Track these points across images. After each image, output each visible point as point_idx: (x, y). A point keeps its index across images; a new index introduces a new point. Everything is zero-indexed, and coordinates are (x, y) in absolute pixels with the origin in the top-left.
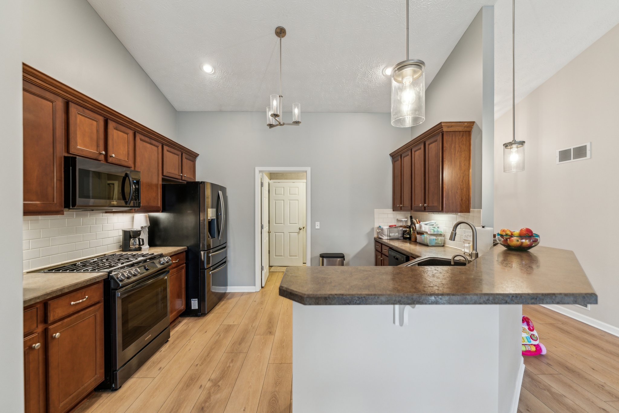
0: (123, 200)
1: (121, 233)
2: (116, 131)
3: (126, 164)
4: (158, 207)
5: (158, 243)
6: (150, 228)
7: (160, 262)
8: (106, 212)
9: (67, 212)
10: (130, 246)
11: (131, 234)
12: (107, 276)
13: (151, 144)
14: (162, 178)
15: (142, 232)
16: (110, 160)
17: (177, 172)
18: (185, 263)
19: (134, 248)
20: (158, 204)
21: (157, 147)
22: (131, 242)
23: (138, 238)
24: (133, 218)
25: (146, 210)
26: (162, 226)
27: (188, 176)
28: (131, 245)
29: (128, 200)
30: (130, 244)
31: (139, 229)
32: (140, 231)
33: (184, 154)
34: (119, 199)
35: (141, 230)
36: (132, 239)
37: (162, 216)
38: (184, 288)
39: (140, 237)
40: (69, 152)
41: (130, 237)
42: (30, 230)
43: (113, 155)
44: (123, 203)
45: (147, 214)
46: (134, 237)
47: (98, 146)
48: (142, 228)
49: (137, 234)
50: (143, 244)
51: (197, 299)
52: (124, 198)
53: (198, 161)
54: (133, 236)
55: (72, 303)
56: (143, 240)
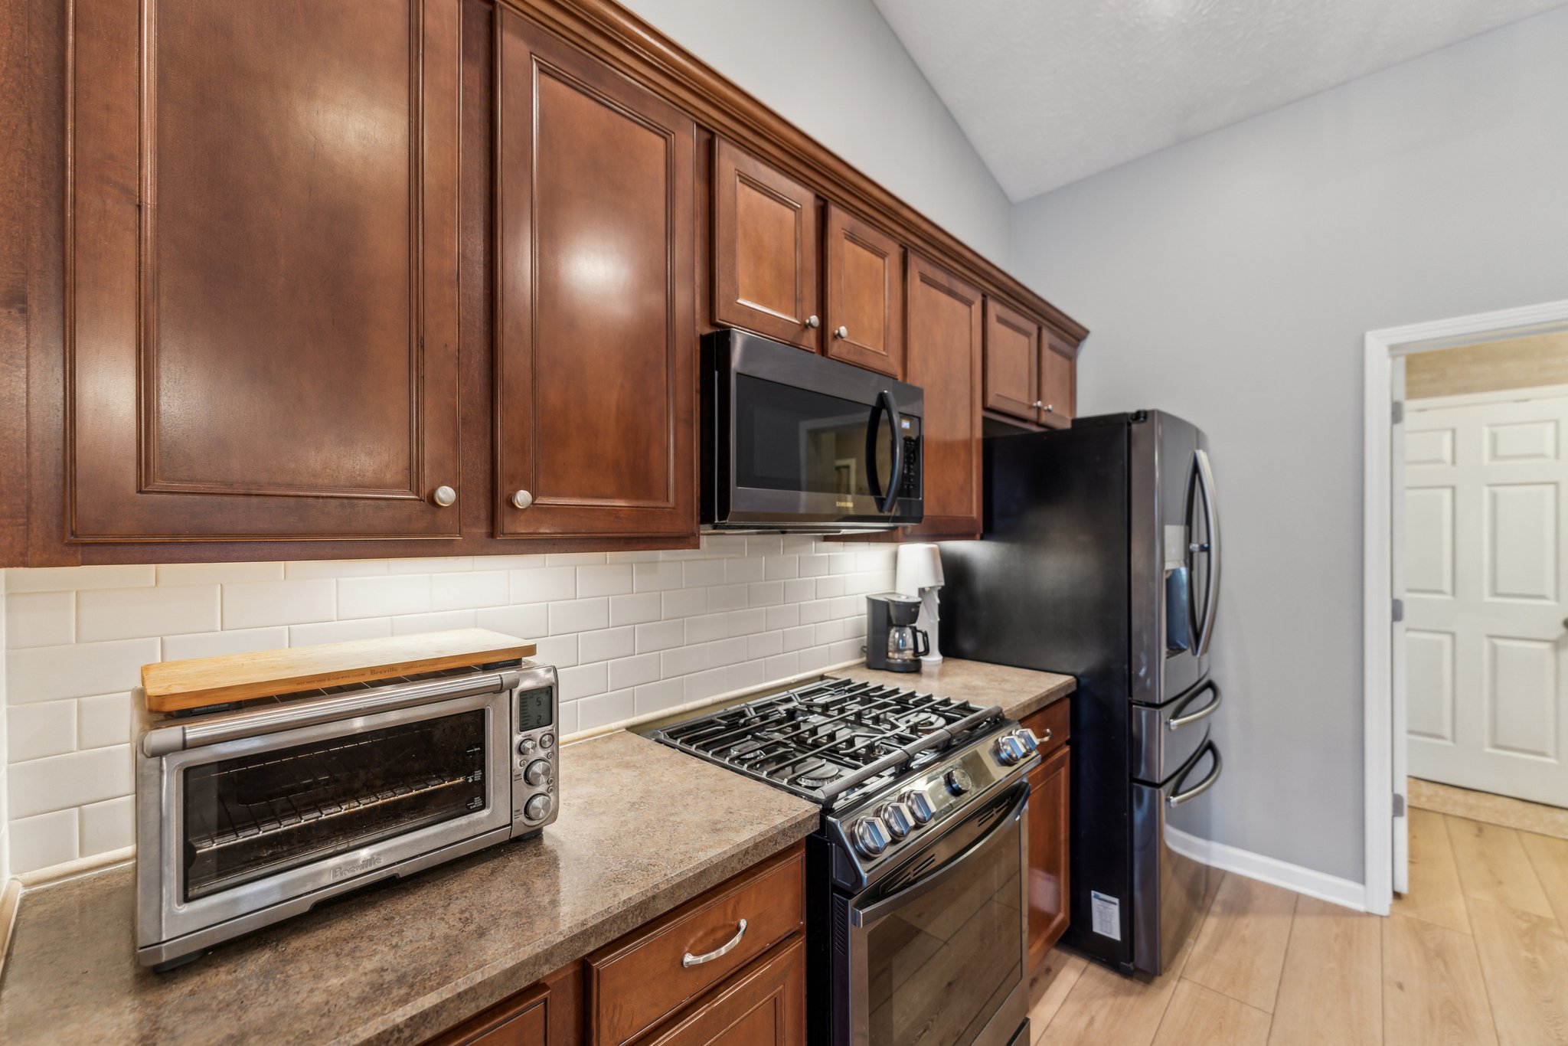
0: (872, 495)
1: (864, 608)
2: (852, 245)
3: (878, 364)
4: (970, 520)
5: (967, 645)
6: (942, 593)
7: (997, 751)
8: (827, 539)
9: (708, 539)
10: (887, 653)
11: (893, 612)
12: (816, 820)
13: (951, 293)
14: (985, 420)
15: (922, 608)
16: (834, 348)
17: (1023, 397)
18: (1068, 743)
19: (899, 661)
20: (971, 512)
21: (969, 303)
22: (891, 639)
23: (911, 627)
24: (895, 557)
25: (936, 532)
26: (980, 586)
27: (1057, 411)
28: (890, 649)
29: (888, 495)
30: (887, 645)
31: (915, 597)
32: (917, 605)
33: (1045, 333)
34: (860, 491)
35: (920, 603)
36: (893, 631)
37: (977, 551)
38: (1065, 840)
39: (918, 625)
40: (715, 318)
41: (890, 624)
42: (636, 593)
43: (843, 330)
44: (870, 505)
45: (933, 546)
46: (901, 626)
47: (798, 300)
48: (922, 591)
49: (909, 613)
50: (927, 651)
51: (1116, 900)
52: (874, 487)
53: (1087, 356)
54: (897, 619)
55: (689, 958)
56: (925, 635)
